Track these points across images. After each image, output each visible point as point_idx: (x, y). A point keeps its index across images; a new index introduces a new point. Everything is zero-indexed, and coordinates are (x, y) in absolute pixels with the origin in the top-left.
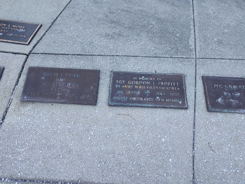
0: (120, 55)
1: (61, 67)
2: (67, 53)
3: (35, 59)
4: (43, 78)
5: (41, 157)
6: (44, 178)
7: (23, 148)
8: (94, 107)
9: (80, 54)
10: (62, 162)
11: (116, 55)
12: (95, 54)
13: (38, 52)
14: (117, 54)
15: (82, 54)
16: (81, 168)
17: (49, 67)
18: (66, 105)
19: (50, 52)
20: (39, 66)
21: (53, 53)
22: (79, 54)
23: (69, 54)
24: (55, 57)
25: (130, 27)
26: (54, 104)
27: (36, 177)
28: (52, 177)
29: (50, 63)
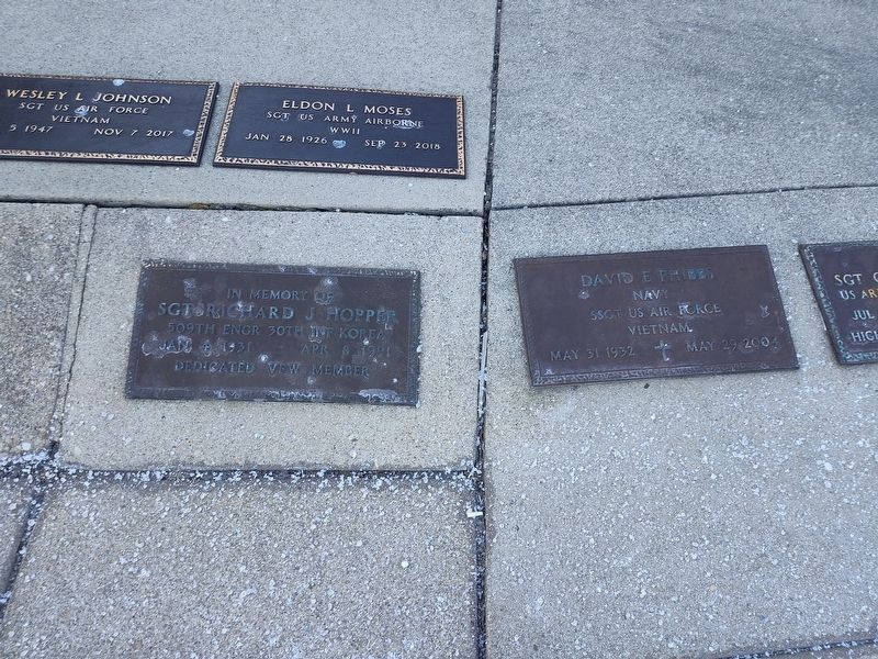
0: (797, 185)
1: (624, 248)
2: (620, 197)
3: (521, 229)
4: (584, 295)
5: (709, 574)
6: (762, 644)
7: (625, 553)
8: (790, 375)
9: (666, 193)
10: (785, 577)
11: (783, 186)
12: (716, 190)
13: (519, 202)
14: (787, 184)
15: (670, 192)
16: (859, 588)
17: (583, 252)
18: (695, 382)
19: (560, 199)
20: (545, 252)
21: (572, 201)
22: (659, 194)
23: (628, 196)
24: (588, 212)
25: (764, 87)
26: (652, 383)
27: (734, 644)
28: (785, 634)
29: (580, 238)
